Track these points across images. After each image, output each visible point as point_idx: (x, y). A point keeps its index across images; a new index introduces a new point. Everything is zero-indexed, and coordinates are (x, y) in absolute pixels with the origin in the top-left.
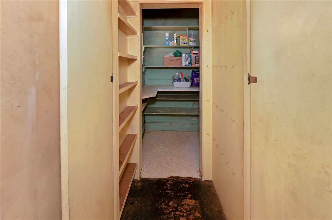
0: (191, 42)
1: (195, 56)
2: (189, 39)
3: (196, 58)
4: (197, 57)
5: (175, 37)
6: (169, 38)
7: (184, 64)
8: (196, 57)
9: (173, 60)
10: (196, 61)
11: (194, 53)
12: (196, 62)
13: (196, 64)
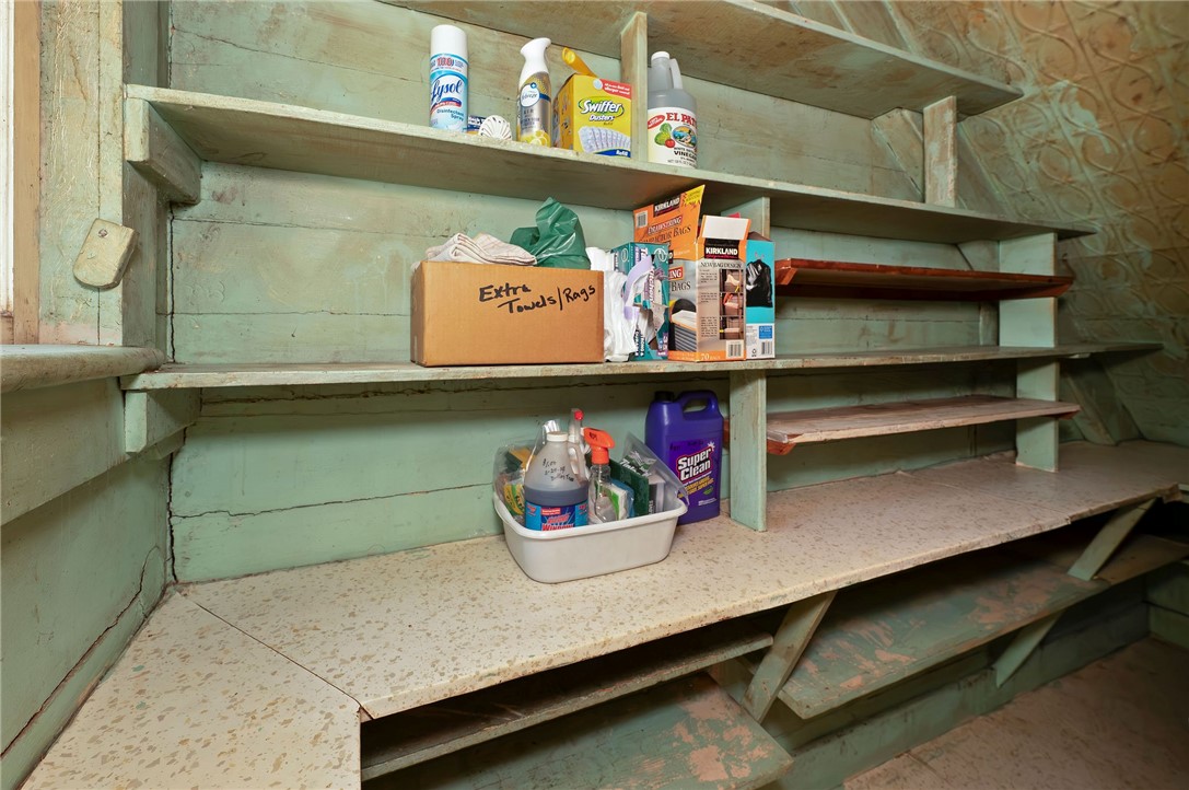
0: (670, 144)
1: (717, 270)
2: (654, 113)
3: (723, 287)
4: (731, 279)
5: (527, 73)
6: (467, 81)
7: (622, 337)
8: (724, 274)
9: (525, 299)
10: (723, 310)
11: (711, 243)
12: (724, 325)
13: (723, 336)
